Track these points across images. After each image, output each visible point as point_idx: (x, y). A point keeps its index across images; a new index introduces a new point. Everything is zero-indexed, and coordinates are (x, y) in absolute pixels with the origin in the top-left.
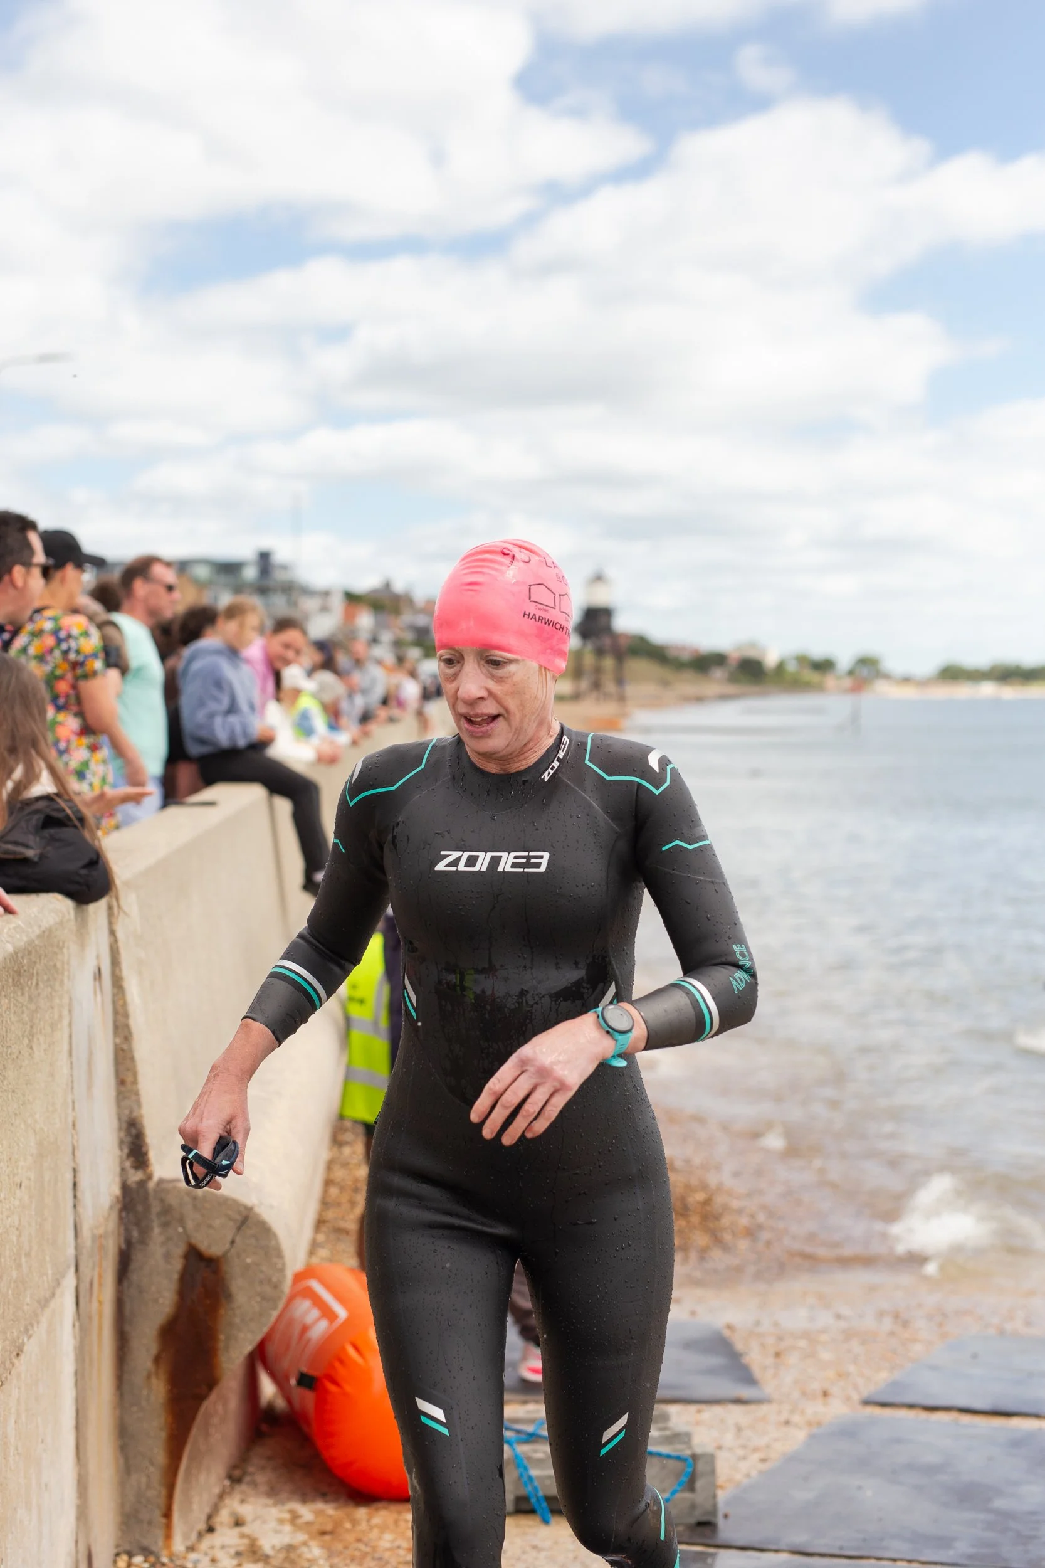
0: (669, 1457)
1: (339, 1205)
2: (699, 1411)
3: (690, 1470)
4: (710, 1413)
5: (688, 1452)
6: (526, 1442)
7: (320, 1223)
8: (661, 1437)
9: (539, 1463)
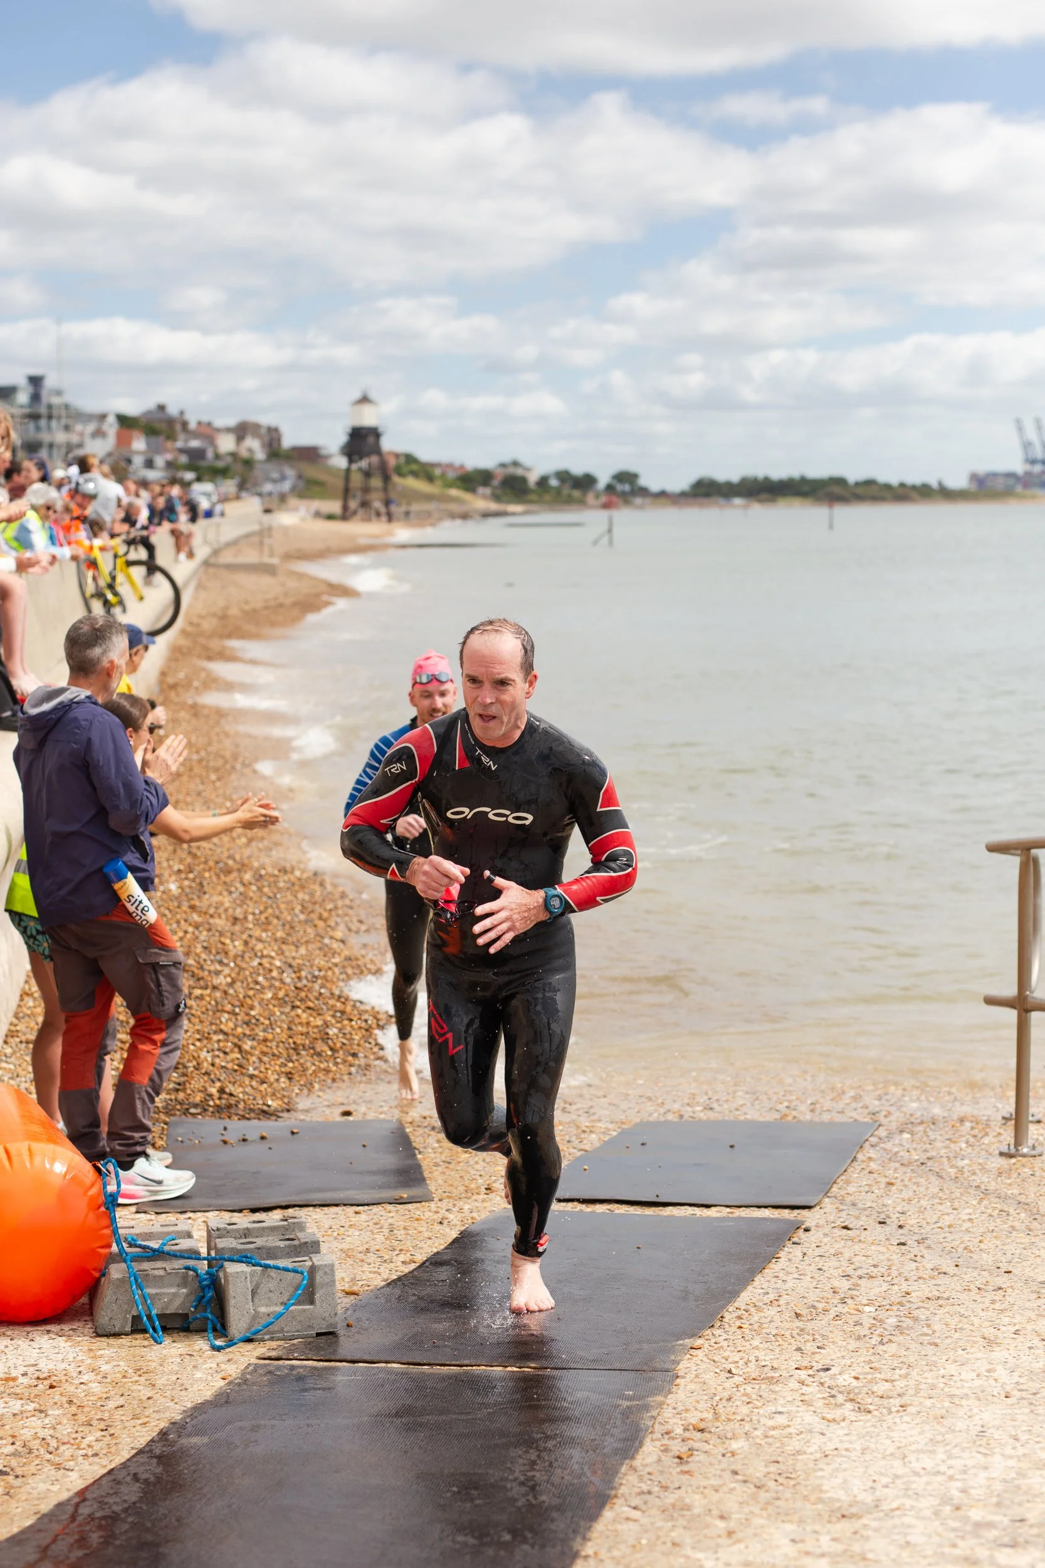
0: (286, 1270)
1: (33, 1015)
2: (356, 1213)
3: (305, 1282)
4: (366, 1215)
5: (309, 1264)
6: (149, 1259)
7: (11, 1034)
8: (286, 1247)
9: (158, 1281)
